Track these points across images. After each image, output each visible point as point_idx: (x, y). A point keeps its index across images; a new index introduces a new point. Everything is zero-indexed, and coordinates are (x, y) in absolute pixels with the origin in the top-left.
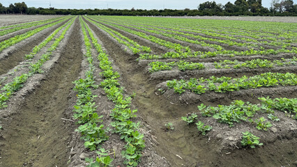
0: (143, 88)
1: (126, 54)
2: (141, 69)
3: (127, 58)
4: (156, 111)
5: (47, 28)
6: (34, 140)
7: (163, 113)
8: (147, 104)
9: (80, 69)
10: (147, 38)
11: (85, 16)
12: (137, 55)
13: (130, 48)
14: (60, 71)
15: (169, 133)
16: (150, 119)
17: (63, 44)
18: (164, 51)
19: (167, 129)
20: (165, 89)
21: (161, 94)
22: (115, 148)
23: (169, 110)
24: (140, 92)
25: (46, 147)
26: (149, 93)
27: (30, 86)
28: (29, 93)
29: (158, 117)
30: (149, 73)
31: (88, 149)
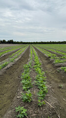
0: (51, 70)
1: (46, 57)
2: (51, 62)
3: (46, 58)
4: (56, 79)
5: (19, 48)
6: (6, 85)
7: (59, 81)
8: (52, 76)
9: (28, 61)
10: (55, 51)
11: (33, 45)
12: (50, 57)
13: (47, 55)
14: (20, 62)
15: (61, 89)
16: (52, 82)
17: (23, 53)
18: (62, 56)
19: (60, 88)
20: (61, 70)
21: (58, 72)
22: (35, 91)
23: (62, 80)
24: (50, 71)
25: (10, 89)
26: (53, 72)
27: (9, 66)
28: (8, 68)
29: (56, 82)
30: (54, 64)
31: (24, 90)
